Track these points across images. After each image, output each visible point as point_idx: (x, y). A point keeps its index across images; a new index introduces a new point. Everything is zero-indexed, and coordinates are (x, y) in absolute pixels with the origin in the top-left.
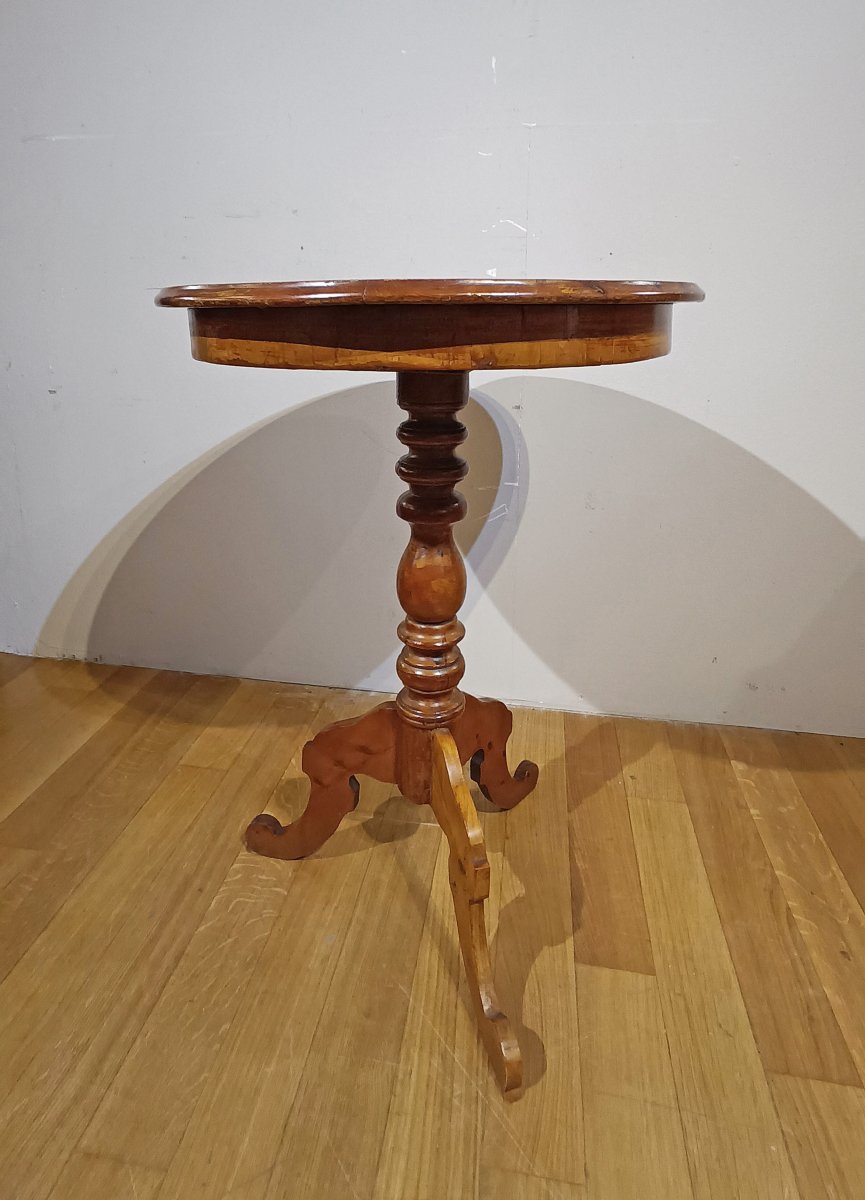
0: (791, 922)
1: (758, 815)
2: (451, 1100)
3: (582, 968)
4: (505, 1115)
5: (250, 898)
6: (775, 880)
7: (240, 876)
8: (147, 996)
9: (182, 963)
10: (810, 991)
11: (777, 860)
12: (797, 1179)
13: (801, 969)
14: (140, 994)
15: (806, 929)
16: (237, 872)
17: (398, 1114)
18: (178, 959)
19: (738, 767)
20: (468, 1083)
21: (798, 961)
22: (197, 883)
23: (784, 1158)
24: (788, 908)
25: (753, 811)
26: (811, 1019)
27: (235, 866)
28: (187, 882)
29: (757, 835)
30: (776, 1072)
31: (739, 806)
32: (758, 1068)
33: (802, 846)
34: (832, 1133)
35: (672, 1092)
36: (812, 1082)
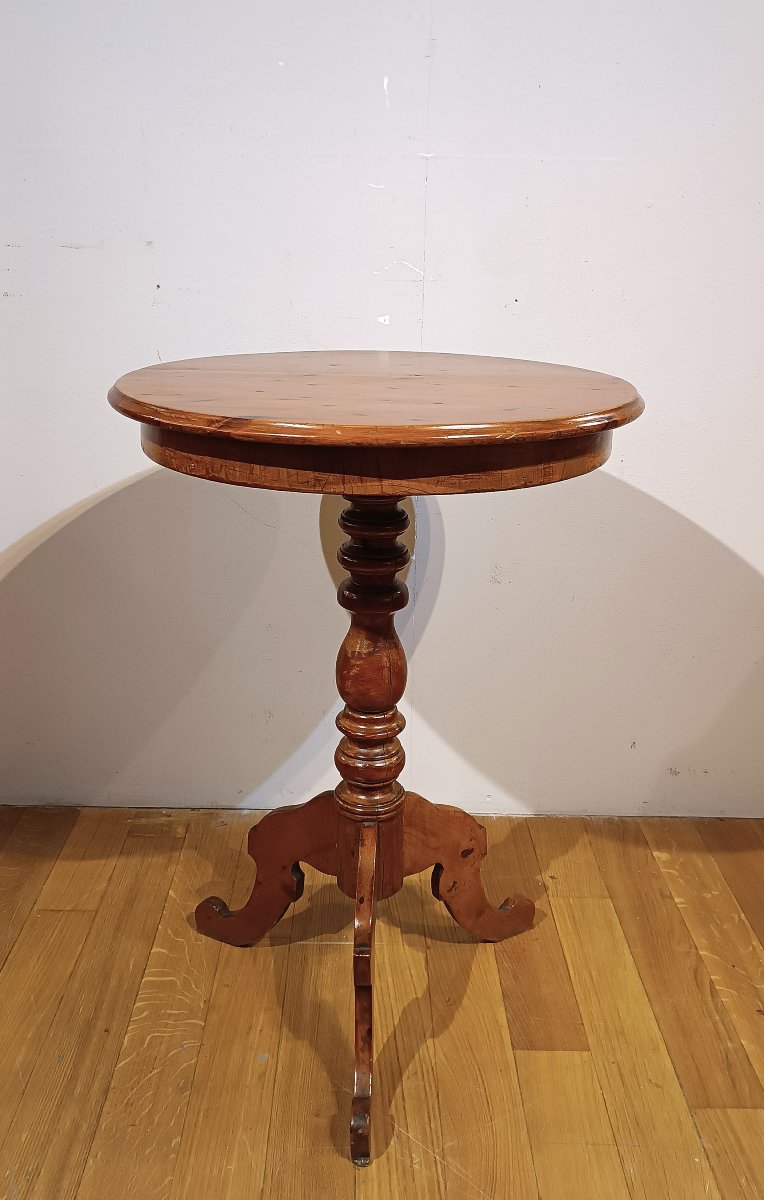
0: (714, 992)
1: (682, 903)
2: (411, 1166)
3: (519, 1053)
4: (464, 1170)
5: (164, 1032)
6: (700, 958)
7: (145, 1013)
8: (85, 1127)
9: (110, 1095)
10: (729, 1044)
11: (700, 940)
12: (716, 1178)
13: (721, 1028)
14: (76, 1127)
15: (727, 996)
16: (141, 1010)
17: (364, 1181)
18: (106, 1092)
19: (661, 856)
20: (426, 1153)
21: (720, 1025)
22: (101, 1025)
23: (705, 1165)
24: (711, 981)
25: (677, 900)
26: (729, 1065)
27: (138, 1004)
28: (89, 1025)
29: (683, 922)
30: (699, 1108)
31: (662, 896)
32: (683, 1106)
33: (725, 927)
34: (744, 1143)
35: (609, 1134)
36: (729, 1111)
